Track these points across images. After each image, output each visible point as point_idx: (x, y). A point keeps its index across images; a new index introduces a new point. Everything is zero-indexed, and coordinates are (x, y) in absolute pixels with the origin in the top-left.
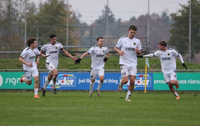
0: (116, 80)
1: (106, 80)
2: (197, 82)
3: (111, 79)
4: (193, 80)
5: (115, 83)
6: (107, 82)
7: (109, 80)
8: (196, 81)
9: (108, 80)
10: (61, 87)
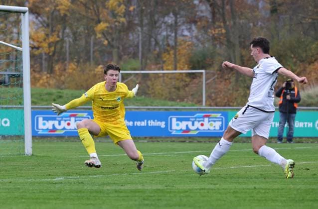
0: (161, 122)
1: (144, 121)
2: (307, 125)
3: (154, 121)
4: (299, 122)
5: (160, 127)
6: (146, 125)
7: (149, 122)
8: (306, 123)
9: (147, 121)
10: (66, 132)
